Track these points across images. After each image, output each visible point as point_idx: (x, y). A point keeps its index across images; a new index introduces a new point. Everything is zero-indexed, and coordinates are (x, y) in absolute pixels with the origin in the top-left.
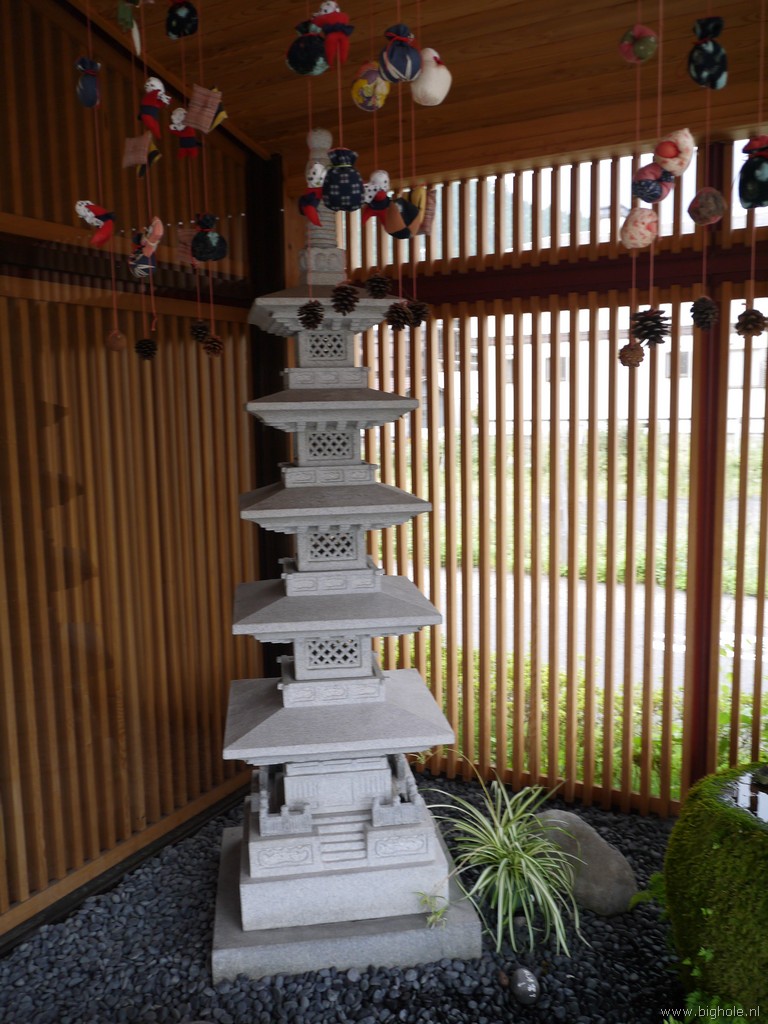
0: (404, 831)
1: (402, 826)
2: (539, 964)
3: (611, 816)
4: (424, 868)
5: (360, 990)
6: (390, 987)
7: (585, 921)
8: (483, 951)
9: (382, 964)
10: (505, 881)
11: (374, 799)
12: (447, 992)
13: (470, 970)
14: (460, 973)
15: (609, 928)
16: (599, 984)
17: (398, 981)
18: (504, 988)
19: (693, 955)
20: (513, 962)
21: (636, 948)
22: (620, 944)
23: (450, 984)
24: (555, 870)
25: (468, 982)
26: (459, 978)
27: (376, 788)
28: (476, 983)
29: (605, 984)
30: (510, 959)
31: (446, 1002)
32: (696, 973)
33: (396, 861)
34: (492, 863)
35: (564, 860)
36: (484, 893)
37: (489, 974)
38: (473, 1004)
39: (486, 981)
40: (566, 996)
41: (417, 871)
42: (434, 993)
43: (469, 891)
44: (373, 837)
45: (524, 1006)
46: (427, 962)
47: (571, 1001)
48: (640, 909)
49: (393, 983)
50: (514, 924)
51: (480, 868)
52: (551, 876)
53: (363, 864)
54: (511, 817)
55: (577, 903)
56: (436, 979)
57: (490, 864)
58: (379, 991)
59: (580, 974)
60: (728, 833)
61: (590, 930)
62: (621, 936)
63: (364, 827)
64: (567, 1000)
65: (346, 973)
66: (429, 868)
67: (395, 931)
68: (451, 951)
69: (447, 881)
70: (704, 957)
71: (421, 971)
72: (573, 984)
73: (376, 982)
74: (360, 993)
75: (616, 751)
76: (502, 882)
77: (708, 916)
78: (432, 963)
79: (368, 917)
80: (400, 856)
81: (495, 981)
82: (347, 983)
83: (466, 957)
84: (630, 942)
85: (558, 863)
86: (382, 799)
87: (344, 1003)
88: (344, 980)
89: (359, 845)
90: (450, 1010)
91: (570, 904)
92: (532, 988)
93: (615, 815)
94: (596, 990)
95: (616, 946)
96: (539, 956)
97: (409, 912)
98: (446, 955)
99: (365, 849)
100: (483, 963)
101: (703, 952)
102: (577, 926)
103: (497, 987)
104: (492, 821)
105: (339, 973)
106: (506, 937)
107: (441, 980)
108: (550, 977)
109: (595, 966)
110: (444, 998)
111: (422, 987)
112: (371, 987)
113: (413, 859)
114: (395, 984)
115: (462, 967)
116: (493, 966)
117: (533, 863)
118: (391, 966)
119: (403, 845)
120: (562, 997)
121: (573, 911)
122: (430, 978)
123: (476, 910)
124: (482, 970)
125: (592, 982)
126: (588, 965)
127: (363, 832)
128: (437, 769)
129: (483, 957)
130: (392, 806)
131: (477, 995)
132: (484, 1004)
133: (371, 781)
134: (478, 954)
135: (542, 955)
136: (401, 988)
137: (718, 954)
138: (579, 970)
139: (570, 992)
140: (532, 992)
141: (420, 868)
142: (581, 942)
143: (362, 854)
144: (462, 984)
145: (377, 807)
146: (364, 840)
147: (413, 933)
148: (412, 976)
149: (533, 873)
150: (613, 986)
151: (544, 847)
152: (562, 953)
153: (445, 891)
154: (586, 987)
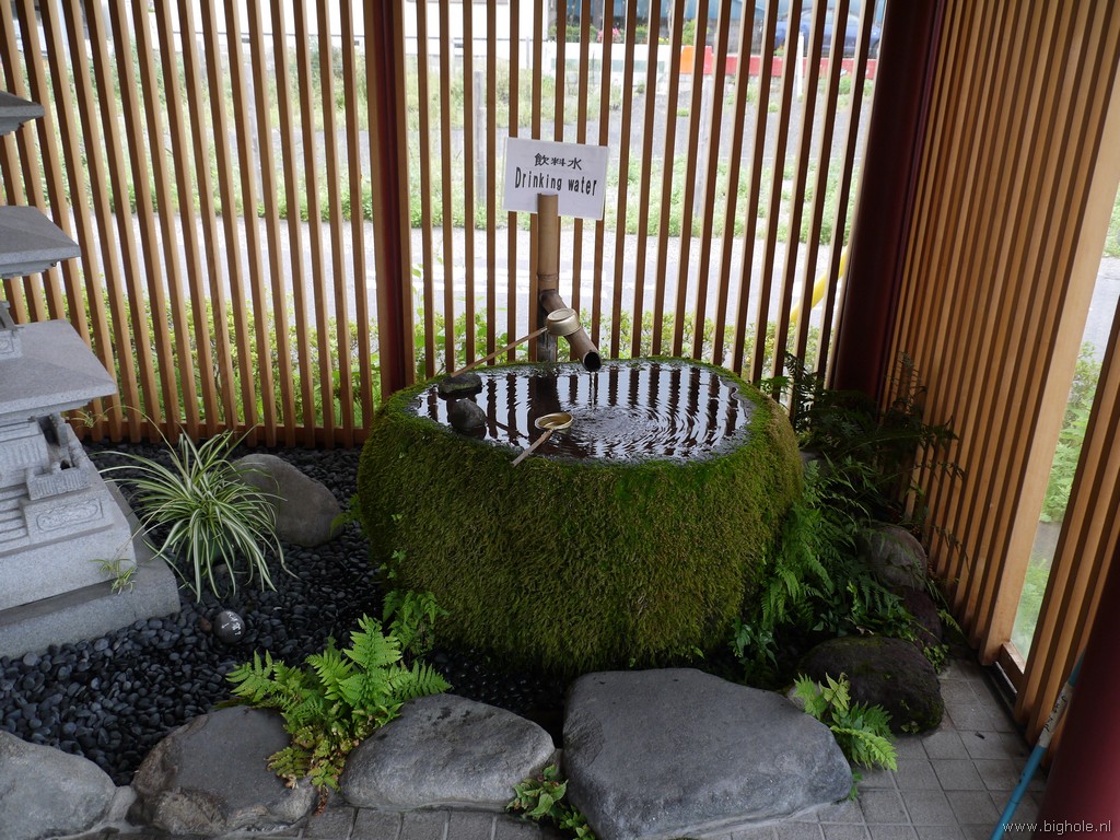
0: (70, 499)
1: (67, 494)
2: (245, 604)
3: (316, 453)
4: (102, 534)
5: (41, 672)
6: (77, 662)
7: (292, 556)
8: (182, 604)
9: (65, 642)
10: (199, 532)
11: (25, 470)
12: (144, 651)
13: (168, 626)
14: (158, 630)
15: (316, 557)
16: (307, 609)
17: (86, 654)
18: (208, 634)
19: (387, 559)
20: (216, 608)
21: (342, 569)
22: (327, 570)
23: (147, 643)
24: (255, 513)
25: (167, 638)
26: (157, 635)
27: (29, 457)
28: (177, 636)
29: (313, 607)
30: (214, 605)
31: (145, 660)
32: (392, 575)
33: (65, 533)
34: (184, 517)
35: (265, 501)
36: (177, 547)
37: (190, 624)
38: (174, 656)
39: (187, 632)
40: (273, 626)
41: (93, 539)
42: (131, 655)
43: (159, 550)
44: (31, 512)
45: (229, 645)
46: (119, 628)
47: (278, 629)
48: (347, 534)
49: (81, 656)
50: (214, 573)
51: (170, 525)
52: (253, 519)
53: (26, 542)
54: (201, 467)
55: (281, 541)
56: (131, 642)
57: (181, 518)
58: (64, 668)
59: (288, 603)
60: (412, 442)
61: (296, 563)
62: (328, 562)
63: (20, 504)
64: (274, 629)
65: (21, 659)
66: (107, 533)
67: (75, 605)
68: (144, 611)
69: (131, 543)
70: (397, 558)
71: (112, 638)
72: (280, 615)
73: (59, 660)
74: (42, 675)
75: (316, 389)
76: (195, 534)
77: (398, 520)
78: (124, 628)
79: (41, 598)
80: (69, 526)
81: (197, 629)
82: (24, 669)
83: (163, 614)
84: (338, 565)
85: (256, 504)
86: (39, 469)
87: (23, 689)
88: (19, 667)
89: (15, 524)
90: (149, 667)
91: (274, 543)
92: (237, 626)
93: (320, 452)
94: (303, 614)
95: (324, 572)
96: (244, 596)
97: (90, 583)
98: (140, 617)
99: (25, 526)
100: (183, 616)
101: (396, 554)
102: (283, 561)
103: (200, 634)
104: (180, 474)
105: (13, 661)
106: (206, 585)
107: (136, 641)
108: (256, 612)
109: (303, 594)
110: (142, 658)
111: (115, 653)
112: (54, 666)
113: (88, 527)
114: (84, 658)
115: (160, 624)
116: (194, 616)
117: (230, 509)
118: (77, 640)
119: (71, 514)
120: (269, 628)
121: (276, 549)
122: (123, 643)
123: (170, 566)
124: (183, 622)
125: (299, 608)
126: (295, 594)
127: (19, 508)
128: (117, 434)
129: (182, 611)
130: (51, 474)
131: (178, 646)
132: (187, 653)
133: (21, 452)
134: (177, 609)
135: (248, 595)
136: (90, 660)
137: (410, 553)
138: (286, 601)
139: (276, 622)
140: (237, 630)
141: (96, 535)
142: (288, 576)
143: (22, 532)
144: (161, 640)
145: (31, 478)
146: (22, 517)
147: (98, 602)
148: (103, 645)
149: (230, 519)
150: (320, 608)
151: (240, 491)
152: (268, 588)
153: (131, 553)
154: (293, 614)
